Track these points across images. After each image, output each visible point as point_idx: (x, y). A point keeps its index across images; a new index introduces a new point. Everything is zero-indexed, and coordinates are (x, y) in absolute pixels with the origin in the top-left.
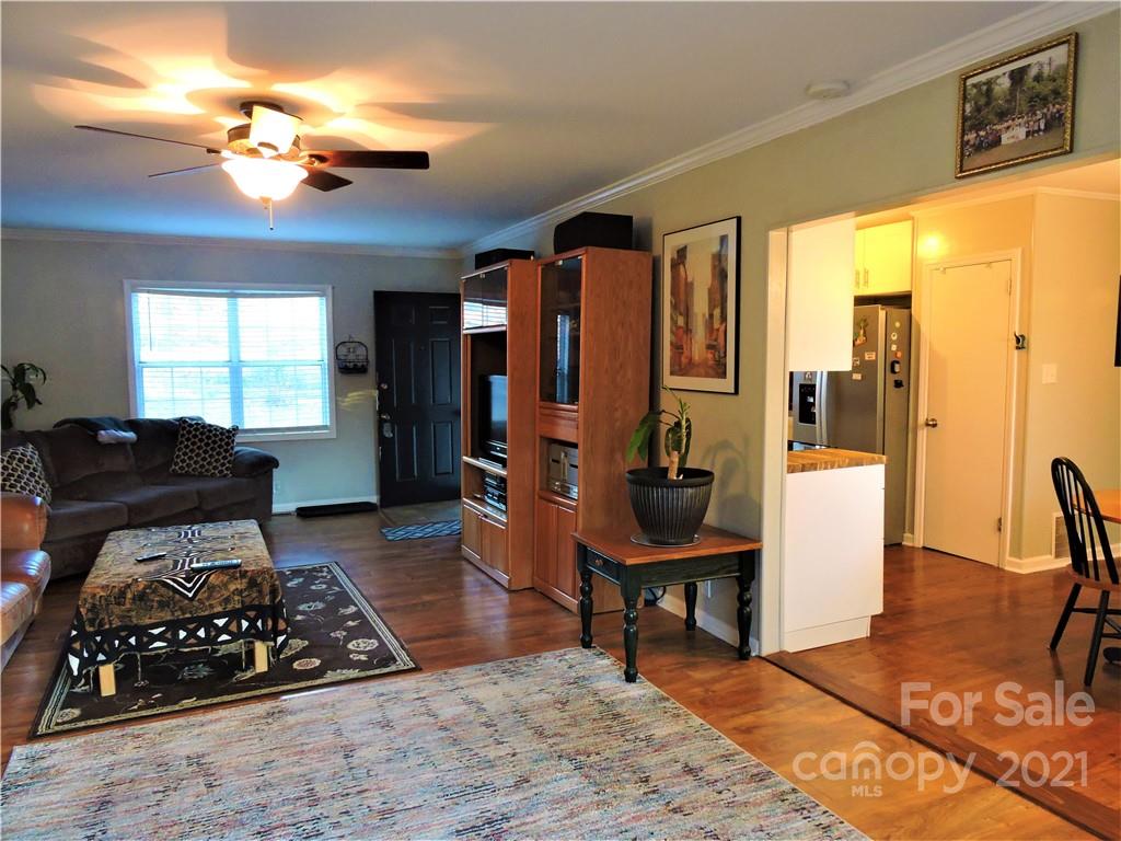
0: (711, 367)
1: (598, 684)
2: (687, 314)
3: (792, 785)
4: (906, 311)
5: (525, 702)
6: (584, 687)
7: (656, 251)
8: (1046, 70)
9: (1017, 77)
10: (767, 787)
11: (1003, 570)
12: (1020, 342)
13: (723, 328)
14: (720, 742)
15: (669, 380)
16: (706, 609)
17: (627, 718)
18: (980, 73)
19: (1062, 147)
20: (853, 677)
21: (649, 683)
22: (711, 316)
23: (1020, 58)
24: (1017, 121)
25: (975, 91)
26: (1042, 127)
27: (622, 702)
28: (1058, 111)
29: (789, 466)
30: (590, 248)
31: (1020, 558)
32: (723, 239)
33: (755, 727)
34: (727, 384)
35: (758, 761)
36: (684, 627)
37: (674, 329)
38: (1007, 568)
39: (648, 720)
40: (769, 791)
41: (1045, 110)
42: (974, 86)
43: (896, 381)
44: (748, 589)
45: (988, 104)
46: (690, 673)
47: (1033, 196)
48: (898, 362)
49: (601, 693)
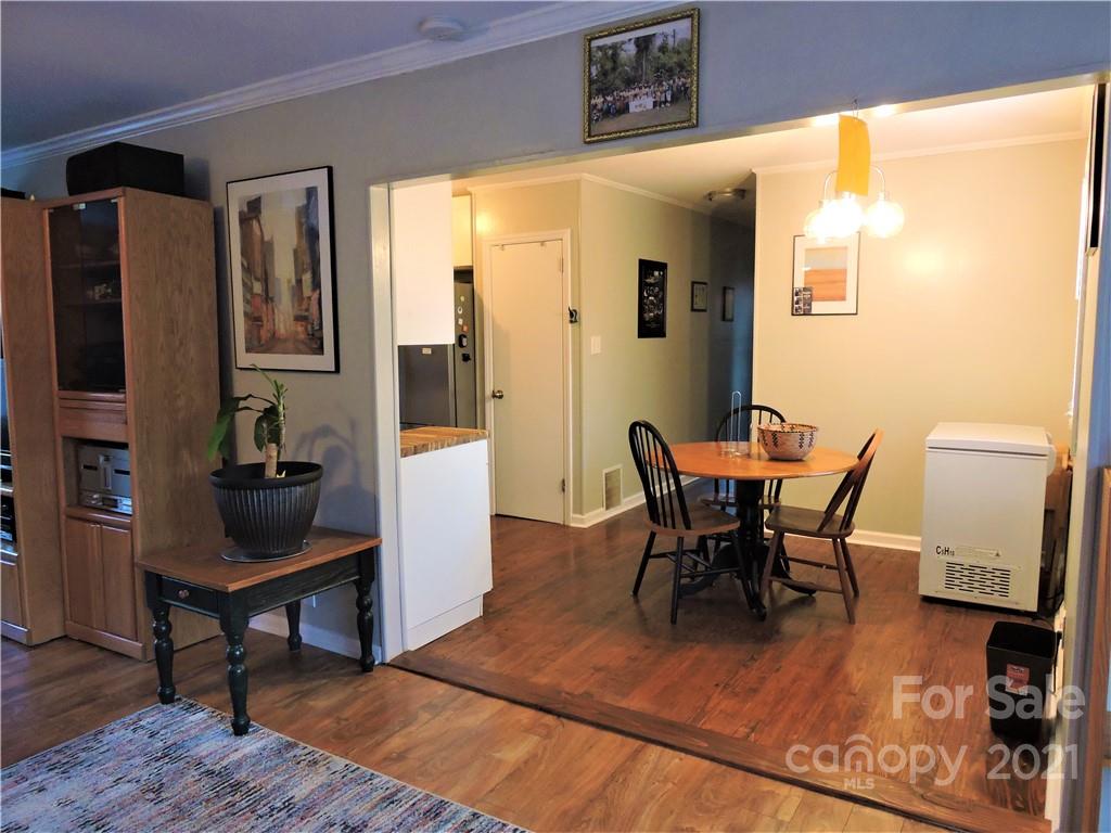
0: (303, 342)
1: (197, 750)
2: (266, 279)
3: (471, 810)
4: (468, 285)
5: (96, 805)
6: (179, 759)
7: (217, 199)
8: (670, 41)
9: (643, 44)
10: (447, 821)
11: (568, 527)
12: (573, 316)
13: (316, 295)
14: (375, 781)
15: (243, 358)
16: (313, 622)
17: (252, 785)
18: (606, 36)
19: (689, 120)
20: (482, 664)
21: (266, 730)
22: (299, 282)
23: (646, 26)
24: (644, 90)
25: (600, 53)
26: (669, 99)
27: (239, 765)
28: (684, 84)
29: (402, 450)
30: (128, 189)
31: (581, 513)
32: (311, 193)
33: (408, 750)
34: (326, 361)
35: (425, 792)
36: (287, 647)
37: (249, 297)
38: (572, 525)
39: (279, 780)
40: (450, 825)
41: (671, 82)
42: (599, 48)
43: (464, 355)
44: (367, 593)
45: (614, 69)
46: (311, 703)
47: (578, 182)
48: (465, 337)
49: (207, 761)
